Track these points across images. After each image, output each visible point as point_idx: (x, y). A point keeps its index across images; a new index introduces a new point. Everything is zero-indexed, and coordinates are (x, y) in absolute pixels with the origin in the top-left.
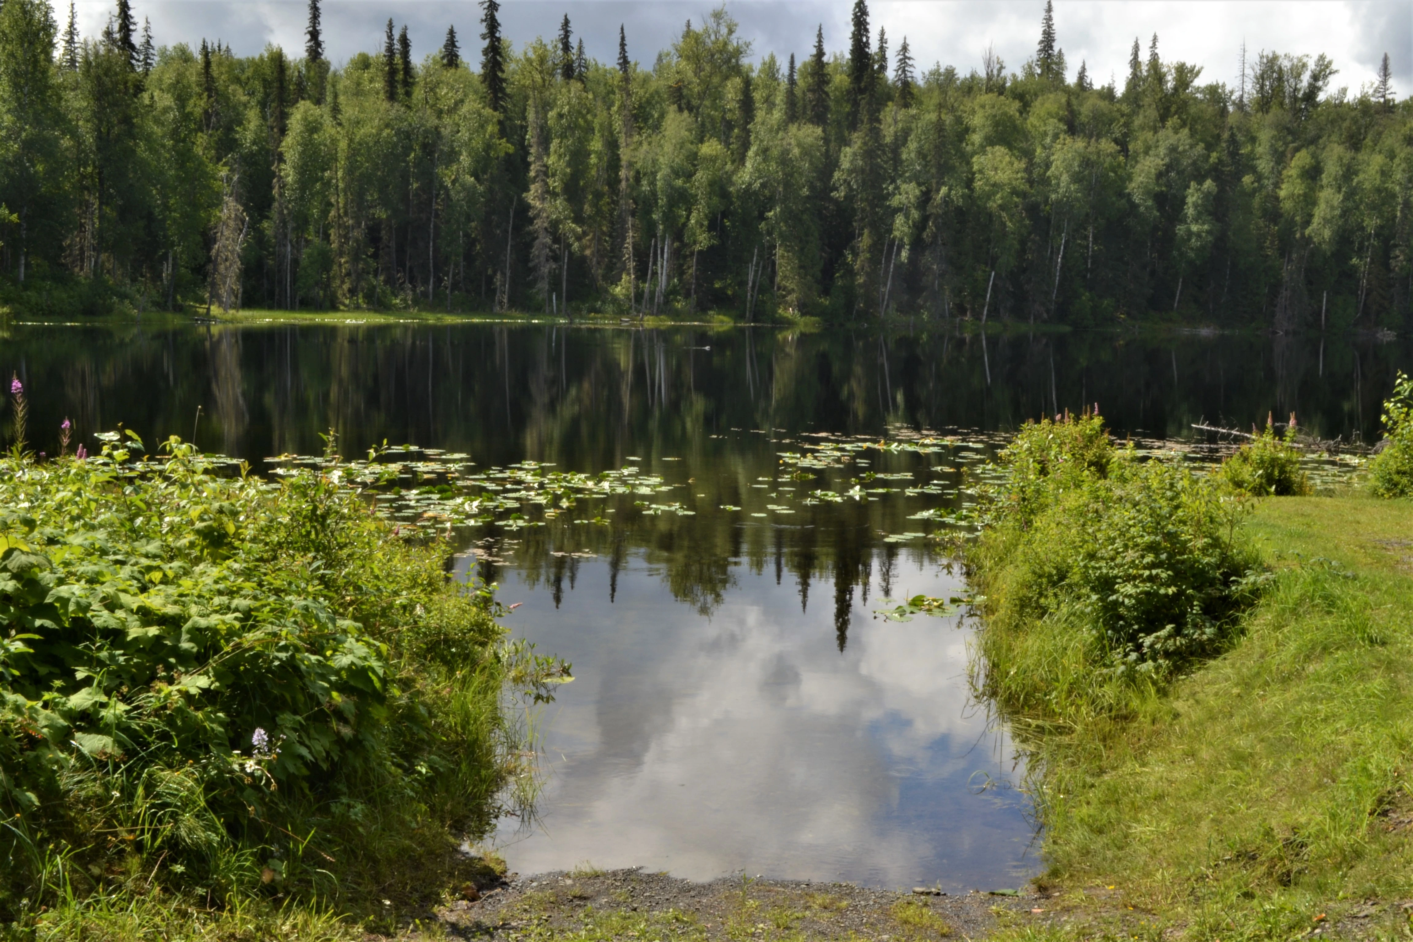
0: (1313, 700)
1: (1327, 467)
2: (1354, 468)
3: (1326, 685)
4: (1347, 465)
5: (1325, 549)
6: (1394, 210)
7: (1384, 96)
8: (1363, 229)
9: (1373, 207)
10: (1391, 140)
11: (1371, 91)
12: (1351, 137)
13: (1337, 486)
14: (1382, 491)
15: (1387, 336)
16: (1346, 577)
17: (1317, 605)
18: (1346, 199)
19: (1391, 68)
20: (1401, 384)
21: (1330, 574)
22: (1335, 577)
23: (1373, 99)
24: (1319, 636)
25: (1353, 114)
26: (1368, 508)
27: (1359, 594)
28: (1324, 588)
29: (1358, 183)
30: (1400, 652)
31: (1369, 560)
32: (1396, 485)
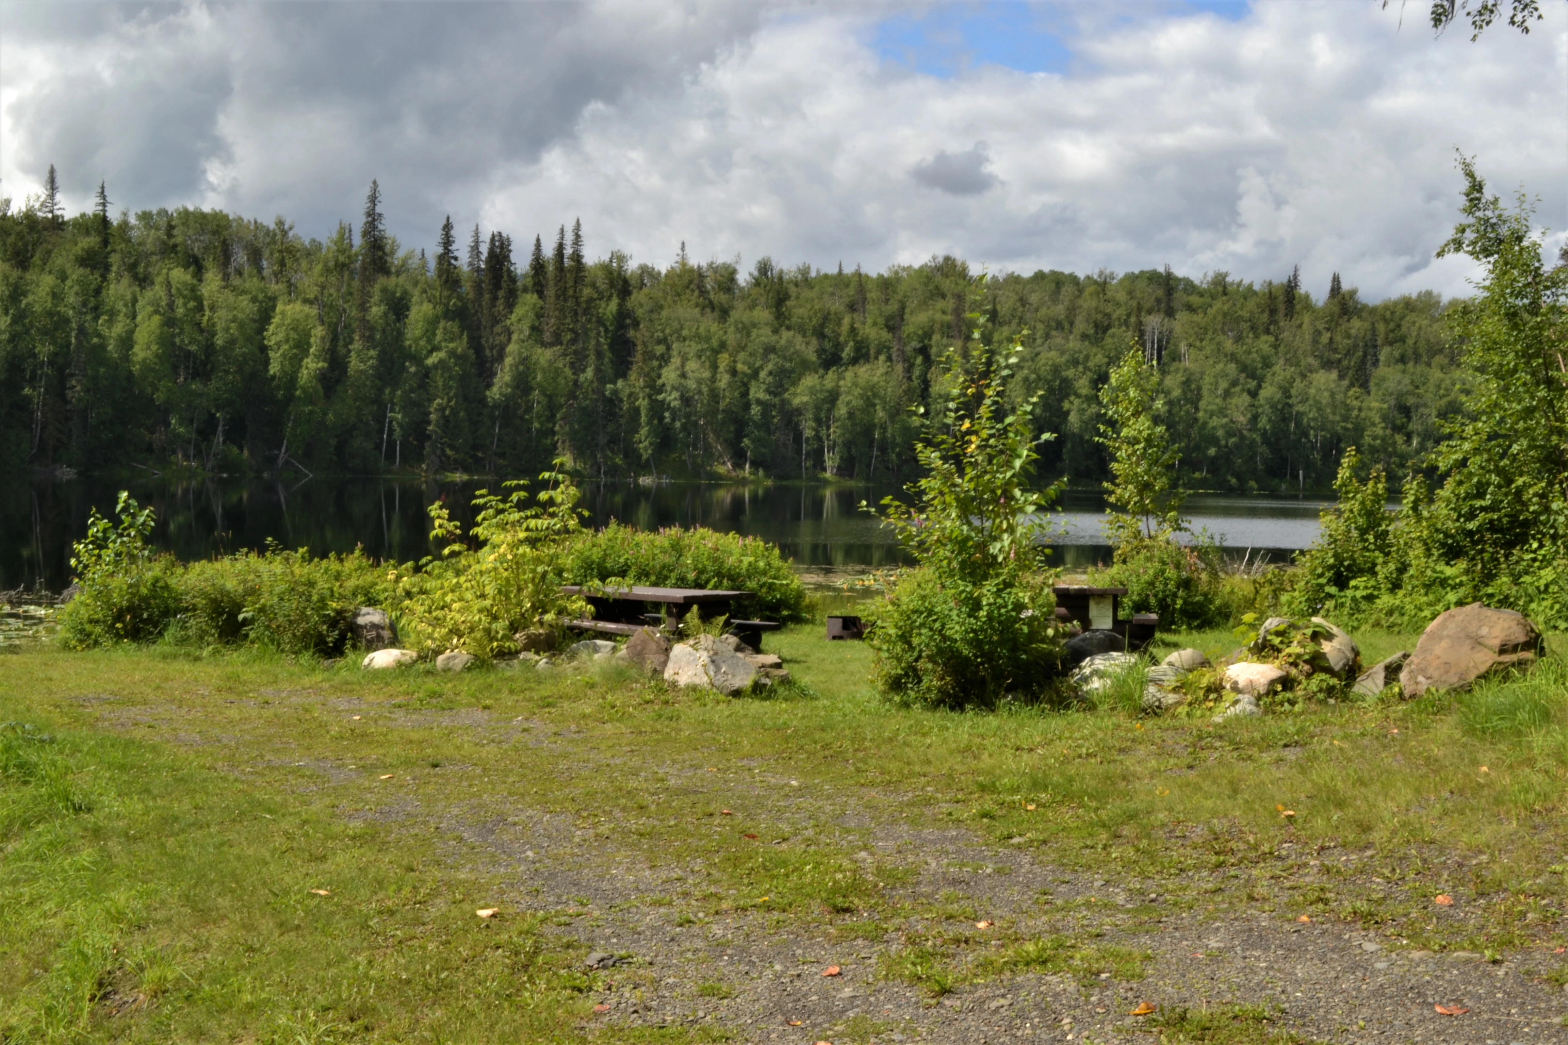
0: (15, 883)
1: (11, 620)
2: (41, 620)
3: (29, 864)
4: (32, 617)
5: (15, 712)
6: (68, 336)
7: (52, 212)
8: (35, 356)
9: (45, 332)
10: (63, 259)
11: (37, 205)
12: (17, 254)
13: (23, 641)
14: (73, 643)
15: (66, 473)
16: (42, 741)
17: (11, 776)
18: (14, 322)
19: (59, 181)
20: (93, 523)
21: (24, 739)
22: (29, 742)
23: (40, 214)
24: (18, 810)
25: (19, 228)
26: (60, 663)
27: (59, 758)
28: (19, 756)
29: (28, 305)
30: (108, 817)
31: (66, 720)
32: (89, 635)
